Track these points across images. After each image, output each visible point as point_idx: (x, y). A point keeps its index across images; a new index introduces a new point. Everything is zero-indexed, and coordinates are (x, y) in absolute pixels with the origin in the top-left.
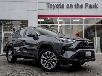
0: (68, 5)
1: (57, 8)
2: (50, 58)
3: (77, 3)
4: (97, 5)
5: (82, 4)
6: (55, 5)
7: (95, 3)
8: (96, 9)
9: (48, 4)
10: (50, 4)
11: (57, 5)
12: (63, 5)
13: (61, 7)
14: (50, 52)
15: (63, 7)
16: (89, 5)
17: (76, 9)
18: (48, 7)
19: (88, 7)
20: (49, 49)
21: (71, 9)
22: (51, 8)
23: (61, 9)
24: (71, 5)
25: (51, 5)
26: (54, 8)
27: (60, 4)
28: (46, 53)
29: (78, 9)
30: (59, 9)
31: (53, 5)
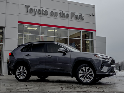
0: (52, 12)
1: (39, 14)
2: (87, 73)
3: (63, 12)
4: (83, 16)
5: (68, 13)
6: (37, 9)
7: (82, 14)
8: (82, 21)
9: (27, 7)
10: (30, 7)
11: (39, 10)
12: (46, 12)
13: (44, 13)
14: (87, 68)
15: (46, 13)
16: (75, 15)
17: (61, 18)
18: (27, 11)
19: (74, 18)
20: (86, 65)
21: (55, 17)
22: (31, 13)
23: (44, 16)
24: (56, 13)
25: (31, 9)
26: (35, 14)
27: (43, 10)
28: (83, 68)
29: (63, 18)
30: (41, 15)
31: (34, 9)
